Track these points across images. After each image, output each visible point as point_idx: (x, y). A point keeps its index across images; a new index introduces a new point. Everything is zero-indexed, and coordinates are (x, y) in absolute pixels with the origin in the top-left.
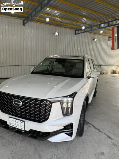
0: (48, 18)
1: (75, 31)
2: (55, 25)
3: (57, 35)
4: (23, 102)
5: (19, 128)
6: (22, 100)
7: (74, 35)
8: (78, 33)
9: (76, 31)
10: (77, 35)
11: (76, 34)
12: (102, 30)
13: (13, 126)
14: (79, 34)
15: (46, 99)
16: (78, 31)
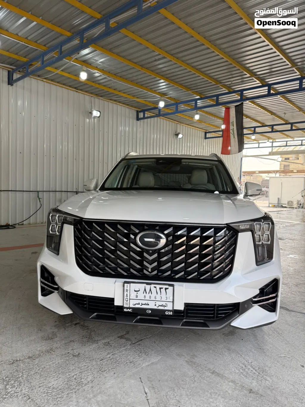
0: (84, 71)
1: (135, 114)
2: (91, 93)
3: (95, 117)
4: (167, 236)
5: (156, 308)
6: (166, 232)
7: (135, 121)
8: (144, 118)
9: (138, 112)
10: (142, 121)
11: (138, 119)
12: (197, 114)
13: (137, 306)
14: (146, 120)
15: (227, 224)
16: (144, 111)
